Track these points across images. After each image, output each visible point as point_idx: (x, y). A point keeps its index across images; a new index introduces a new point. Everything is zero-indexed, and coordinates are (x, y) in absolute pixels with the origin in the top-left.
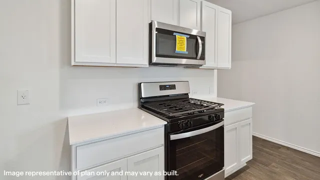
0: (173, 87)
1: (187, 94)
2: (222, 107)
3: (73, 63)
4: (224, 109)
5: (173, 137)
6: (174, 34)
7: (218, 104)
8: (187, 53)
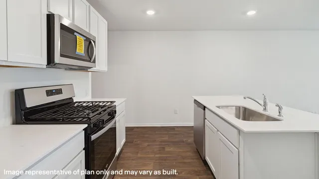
0: (59, 92)
1: (71, 98)
2: (114, 104)
4: (115, 105)
5: (93, 137)
6: (75, 34)
7: (111, 102)
8: (84, 55)
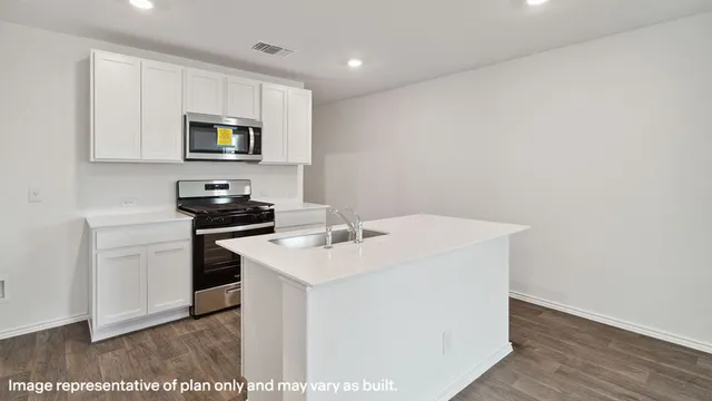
0: (223, 187)
1: (249, 196)
3: (92, 160)
5: (199, 232)
6: (215, 127)
